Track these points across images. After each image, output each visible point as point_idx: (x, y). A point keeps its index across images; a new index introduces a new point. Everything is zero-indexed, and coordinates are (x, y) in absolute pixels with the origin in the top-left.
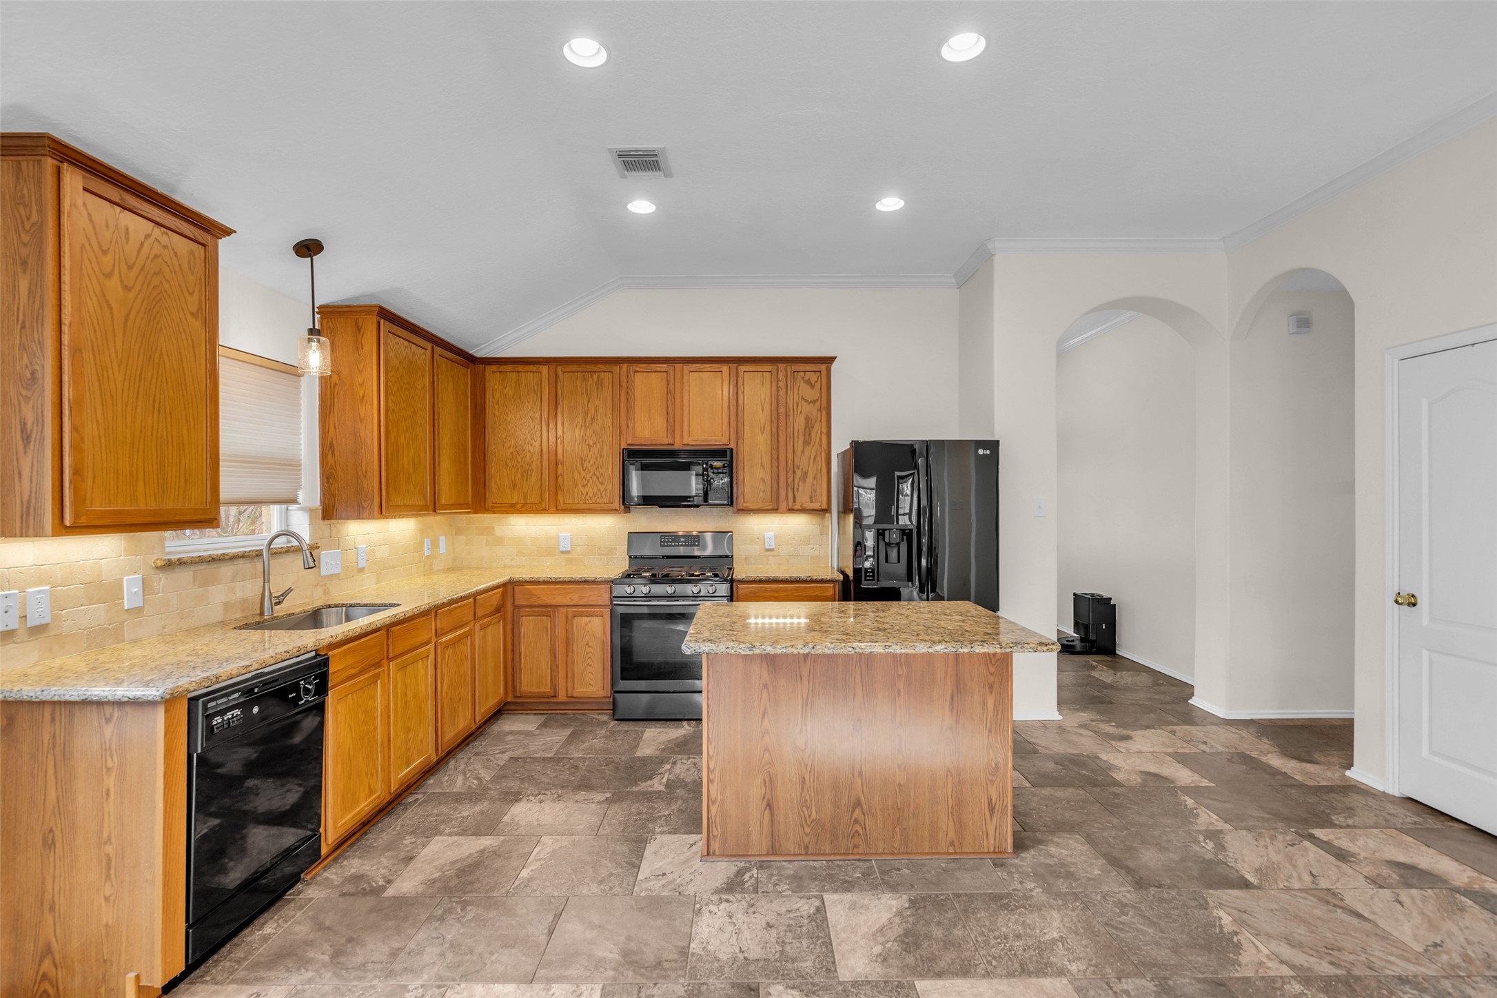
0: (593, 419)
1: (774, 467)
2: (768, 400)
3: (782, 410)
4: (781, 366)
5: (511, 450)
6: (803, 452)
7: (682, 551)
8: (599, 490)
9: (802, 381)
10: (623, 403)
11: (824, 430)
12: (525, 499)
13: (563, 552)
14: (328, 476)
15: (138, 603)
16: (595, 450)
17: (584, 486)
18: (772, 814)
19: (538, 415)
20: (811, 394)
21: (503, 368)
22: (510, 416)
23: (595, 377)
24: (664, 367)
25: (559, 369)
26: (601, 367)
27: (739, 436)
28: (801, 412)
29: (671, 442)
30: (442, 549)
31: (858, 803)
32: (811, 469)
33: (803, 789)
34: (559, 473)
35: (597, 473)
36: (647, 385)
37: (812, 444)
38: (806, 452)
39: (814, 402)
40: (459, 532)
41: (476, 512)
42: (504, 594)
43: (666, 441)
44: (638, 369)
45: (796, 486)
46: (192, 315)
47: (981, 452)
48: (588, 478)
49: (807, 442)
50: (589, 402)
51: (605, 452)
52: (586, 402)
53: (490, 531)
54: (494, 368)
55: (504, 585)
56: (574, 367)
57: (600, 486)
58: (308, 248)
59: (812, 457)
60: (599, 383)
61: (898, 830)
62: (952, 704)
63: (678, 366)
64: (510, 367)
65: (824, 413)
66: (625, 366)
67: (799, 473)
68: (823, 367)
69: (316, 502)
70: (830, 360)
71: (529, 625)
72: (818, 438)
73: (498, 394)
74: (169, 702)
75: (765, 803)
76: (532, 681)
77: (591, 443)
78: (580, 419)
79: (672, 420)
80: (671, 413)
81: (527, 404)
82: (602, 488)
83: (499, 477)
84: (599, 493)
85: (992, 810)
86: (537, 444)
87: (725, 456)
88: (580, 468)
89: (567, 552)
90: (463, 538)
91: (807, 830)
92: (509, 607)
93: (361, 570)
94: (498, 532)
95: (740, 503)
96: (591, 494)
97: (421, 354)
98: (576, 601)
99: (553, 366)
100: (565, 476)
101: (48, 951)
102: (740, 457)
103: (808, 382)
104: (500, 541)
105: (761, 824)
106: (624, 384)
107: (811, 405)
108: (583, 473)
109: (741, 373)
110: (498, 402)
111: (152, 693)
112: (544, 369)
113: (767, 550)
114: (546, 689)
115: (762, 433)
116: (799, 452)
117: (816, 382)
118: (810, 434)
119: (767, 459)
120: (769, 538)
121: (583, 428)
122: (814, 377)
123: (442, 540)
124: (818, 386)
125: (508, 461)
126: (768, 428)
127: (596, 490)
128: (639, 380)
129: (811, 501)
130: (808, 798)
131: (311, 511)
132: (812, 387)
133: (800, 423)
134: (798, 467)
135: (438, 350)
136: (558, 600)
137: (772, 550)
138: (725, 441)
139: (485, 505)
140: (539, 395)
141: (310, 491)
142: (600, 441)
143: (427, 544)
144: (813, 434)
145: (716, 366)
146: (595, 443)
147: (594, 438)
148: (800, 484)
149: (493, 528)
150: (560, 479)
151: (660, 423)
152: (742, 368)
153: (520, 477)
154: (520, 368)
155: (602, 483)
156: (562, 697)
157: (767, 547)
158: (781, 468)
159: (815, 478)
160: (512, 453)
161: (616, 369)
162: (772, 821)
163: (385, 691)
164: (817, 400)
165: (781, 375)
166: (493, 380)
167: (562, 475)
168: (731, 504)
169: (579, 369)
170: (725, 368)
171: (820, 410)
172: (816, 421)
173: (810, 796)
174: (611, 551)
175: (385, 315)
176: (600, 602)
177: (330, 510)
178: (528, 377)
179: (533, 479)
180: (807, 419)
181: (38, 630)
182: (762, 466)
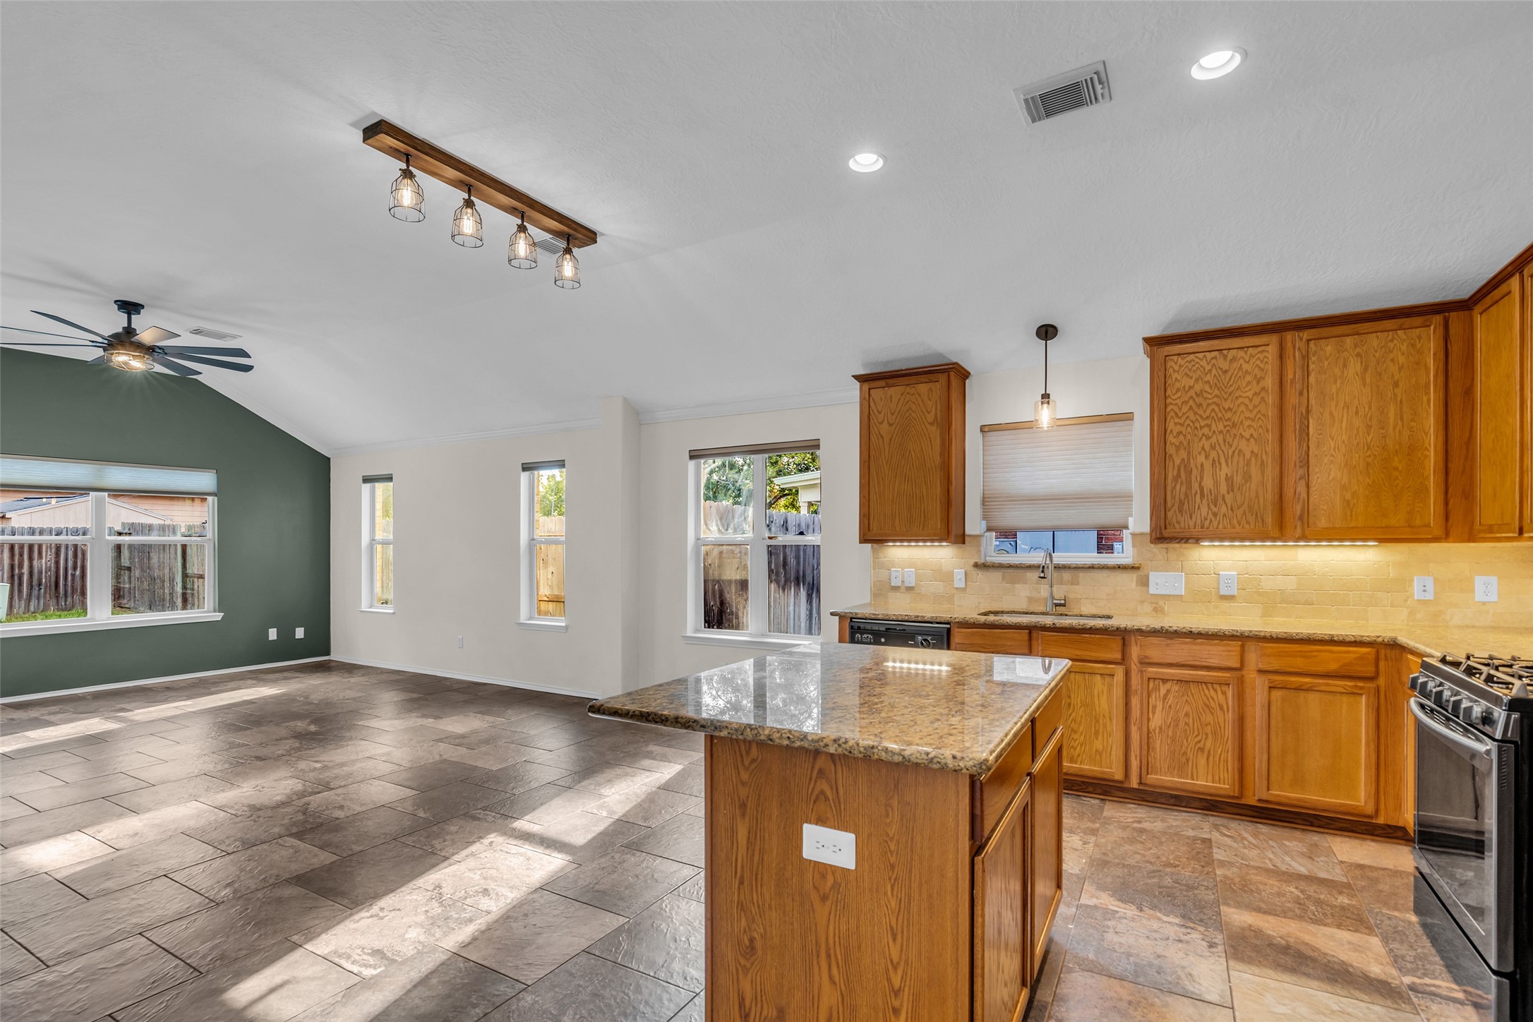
15: (963, 585)
21: (1485, 303)
22: (1492, 378)
30: (1486, 595)
42: (1376, 660)
46: (930, 424)
54: (1479, 306)
64: (1489, 299)
73: (1484, 348)
81: (1504, 354)
93: (1227, 598)
110: (1484, 361)
112: (1514, 284)
123: (1486, 583)
131: (1133, 535)
143: (1422, 584)
154: (1496, 295)
166: (1481, 326)
175: (1158, 341)
178: (1504, 304)
181: (910, 589)
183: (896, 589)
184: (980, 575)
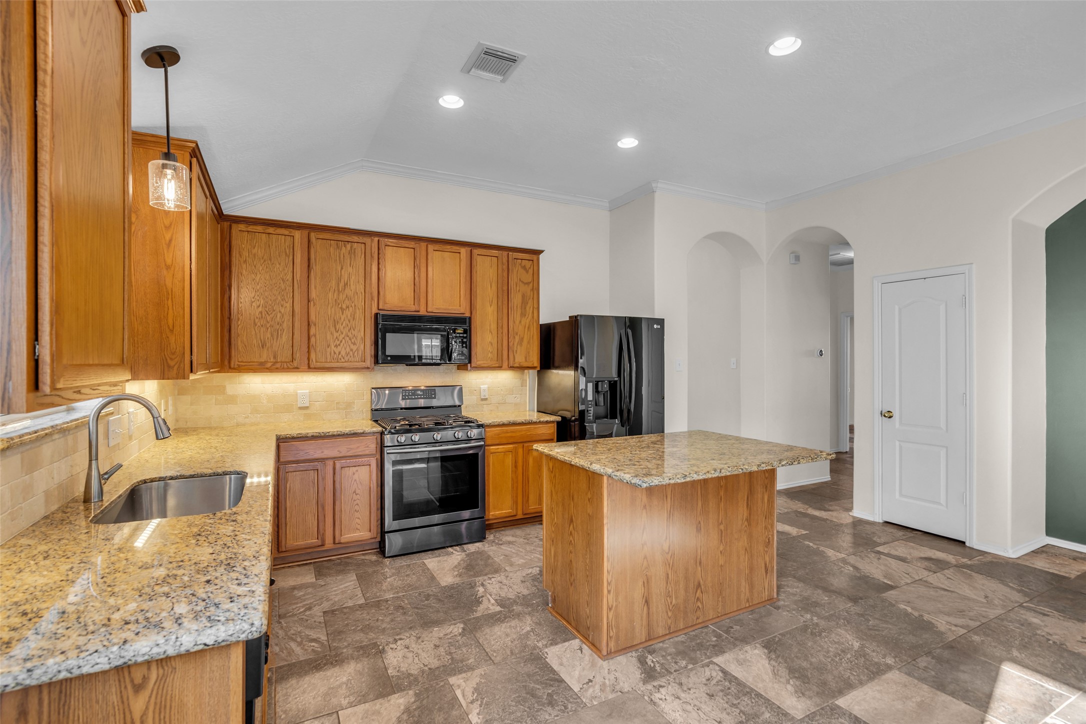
0: (346, 285)
1: (500, 333)
2: (495, 279)
3: (505, 288)
4: (504, 253)
5: (260, 309)
6: (520, 322)
7: (422, 403)
8: (352, 350)
9: (520, 267)
10: (374, 273)
11: (536, 306)
12: (275, 357)
13: (301, 408)
16: (348, 313)
17: (336, 346)
18: (648, 608)
19: (290, 277)
20: (528, 278)
21: (251, 228)
22: (259, 276)
23: (349, 246)
24: (412, 244)
25: (313, 235)
26: (355, 238)
27: (474, 307)
28: (519, 291)
29: (417, 309)
31: (699, 585)
32: (526, 336)
33: (667, 583)
34: (312, 333)
35: (350, 334)
36: (397, 258)
37: (527, 316)
38: (523, 323)
39: (528, 283)
43: (413, 308)
44: (389, 243)
45: (515, 349)
47: (655, 326)
48: (341, 338)
49: (523, 315)
50: (342, 268)
51: (357, 315)
52: (339, 268)
53: (221, 390)
54: (242, 227)
56: (328, 235)
57: (352, 346)
58: (161, 57)
59: (527, 326)
60: (352, 252)
61: (720, 599)
62: (748, 502)
63: (423, 245)
64: (259, 228)
65: (535, 292)
66: (376, 239)
67: (517, 338)
68: (535, 257)
70: (538, 252)
71: (294, 480)
72: (531, 312)
73: (245, 254)
75: (644, 601)
76: (298, 533)
77: (344, 306)
78: (333, 284)
79: (420, 290)
80: (418, 284)
81: (278, 265)
82: (354, 348)
83: (246, 336)
84: (351, 353)
85: (766, 571)
86: (288, 305)
87: (466, 323)
88: (333, 329)
89: (307, 408)
90: (187, 398)
91: (670, 614)
94: (231, 391)
95: (475, 362)
96: (343, 353)
97: (205, 203)
99: (306, 231)
100: (318, 336)
102: (473, 325)
103: (524, 268)
104: (232, 400)
105: (642, 617)
106: (375, 255)
107: (526, 286)
108: (336, 335)
109: (474, 256)
110: (245, 261)
112: (297, 234)
113: (482, 400)
114: (314, 541)
115: (491, 306)
116: (517, 322)
117: (530, 268)
118: (525, 308)
119: (494, 327)
120: (484, 390)
121: (336, 292)
122: (528, 264)
124: (531, 271)
125: (257, 320)
126: (495, 301)
127: (348, 349)
128: (389, 253)
129: (526, 361)
130: (670, 589)
132: (527, 272)
133: (518, 299)
134: (517, 334)
135: (211, 201)
137: (486, 399)
138: (462, 311)
139: (229, 362)
140: (291, 257)
142: (353, 305)
144: (528, 308)
145: (455, 248)
146: (347, 307)
147: (347, 302)
148: (519, 347)
149: (224, 387)
150: (313, 340)
151: (407, 292)
152: (476, 251)
153: (269, 336)
154: (271, 230)
155: (354, 344)
156: (329, 544)
157: (483, 397)
158: (504, 334)
159: (529, 343)
160: (261, 313)
161: (367, 240)
162: (648, 613)
164: (530, 282)
165: (505, 260)
166: (238, 238)
167: (315, 335)
168: (468, 362)
169: (332, 238)
170: (463, 250)
171: (532, 290)
172: (530, 299)
173: (672, 587)
176: (367, 452)
178: (280, 240)
179: (284, 338)
180: (523, 296)
182: (491, 332)
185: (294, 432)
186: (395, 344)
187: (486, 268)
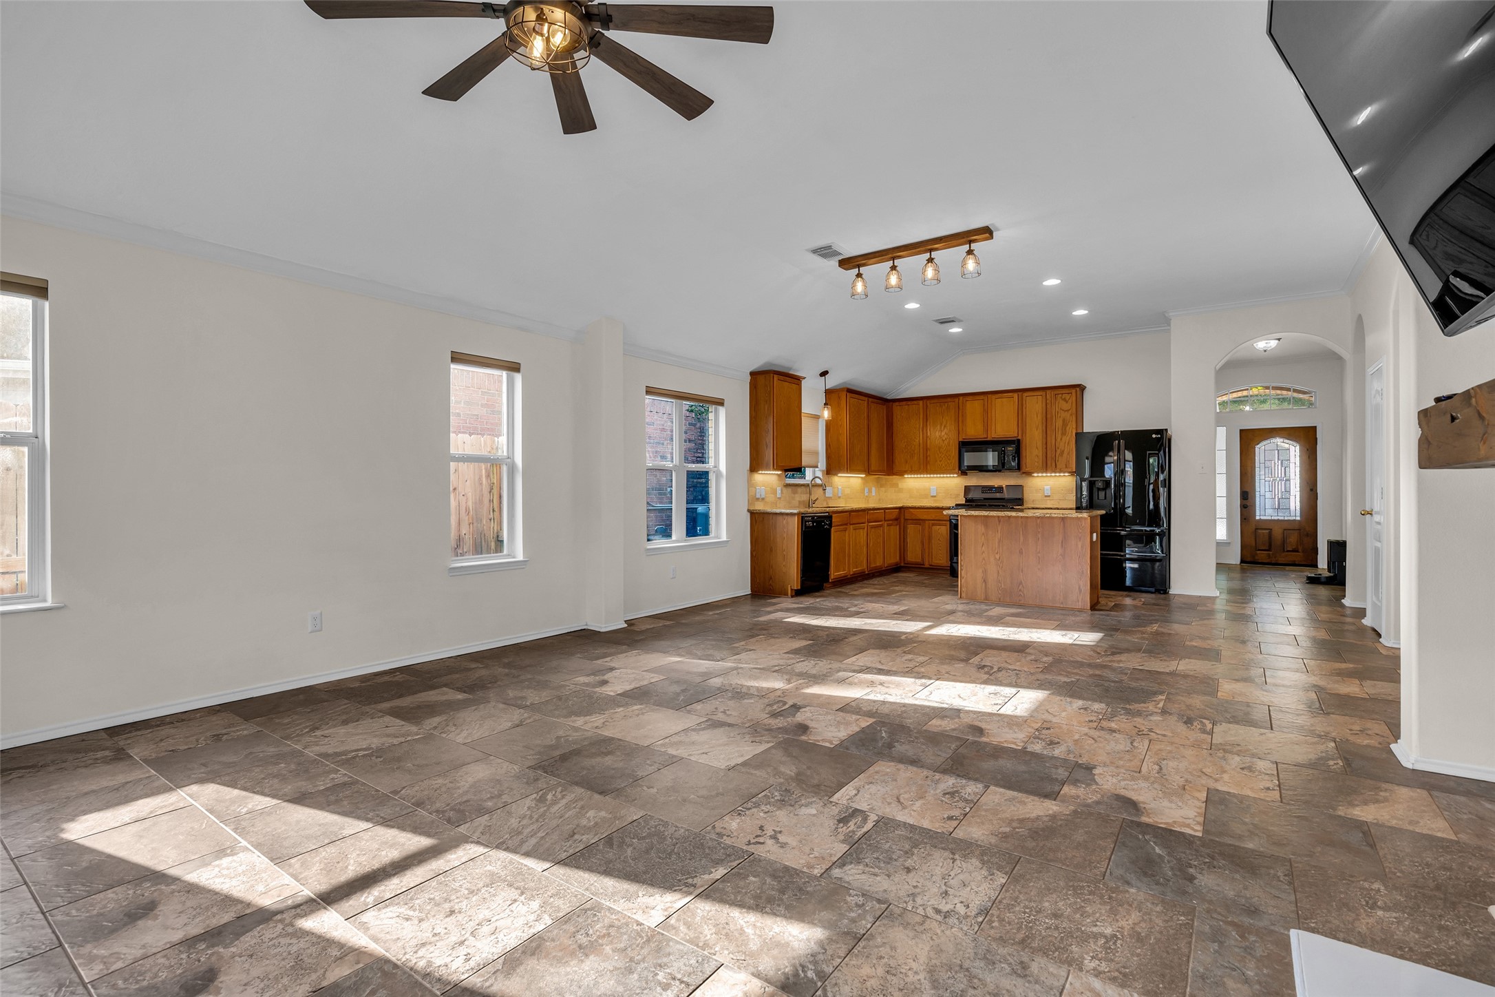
0: (945, 427)
1: (1044, 448)
2: (1040, 411)
3: (1049, 416)
4: (1048, 392)
5: (905, 444)
7: (994, 495)
8: (948, 463)
9: (1061, 399)
10: (960, 419)
11: (1074, 426)
12: (912, 467)
13: (932, 496)
14: (828, 457)
15: (780, 496)
16: (946, 442)
17: (940, 461)
19: (918, 424)
20: (1065, 407)
21: (901, 403)
22: (904, 426)
23: (946, 405)
24: (982, 397)
25: (928, 403)
26: (949, 400)
27: (1024, 432)
28: (1060, 417)
29: (985, 437)
30: (874, 494)
32: (1066, 449)
34: (928, 454)
35: (947, 454)
36: (974, 407)
37: (1067, 435)
38: (1062, 439)
39: (1068, 410)
40: (882, 486)
41: (889, 475)
42: (900, 513)
43: (983, 436)
44: (968, 399)
45: (1057, 459)
47: (1154, 436)
48: (942, 457)
49: (1063, 434)
50: (943, 417)
51: (951, 444)
52: (941, 418)
53: (896, 485)
54: (897, 404)
55: (900, 508)
56: (935, 401)
57: (948, 461)
58: (824, 374)
59: (1067, 442)
60: (948, 408)
62: (1062, 546)
63: (989, 396)
64: (904, 403)
65: (1074, 417)
66: (961, 398)
67: (1058, 451)
68: (1079, 391)
69: (825, 468)
70: (1083, 386)
71: (911, 529)
72: (1070, 431)
73: (899, 417)
74: (798, 514)
75: (983, 580)
76: (913, 556)
77: (944, 439)
78: (939, 427)
79: (987, 425)
80: (986, 422)
81: (913, 420)
83: (899, 457)
84: (948, 465)
85: (1080, 591)
86: (917, 441)
87: (1017, 444)
88: (938, 452)
89: (934, 496)
90: (883, 489)
92: (902, 520)
93: (839, 497)
94: (900, 486)
95: (1024, 469)
96: (943, 465)
97: (864, 403)
98: (933, 517)
99: (925, 401)
100: (931, 454)
101: (771, 578)
102: (1024, 443)
103: (1065, 400)
104: (901, 491)
106: (961, 407)
107: (1066, 412)
108: (940, 454)
109: (1024, 397)
110: (899, 421)
111: (795, 511)
112: (921, 402)
113: (1046, 496)
114: (919, 560)
115: (1037, 430)
116: (1059, 440)
117: (1074, 399)
118: (1065, 429)
119: (1040, 444)
120: (1046, 489)
121: (940, 430)
122: (1067, 397)
123: (873, 489)
124: (1074, 402)
125: (904, 450)
126: (1041, 427)
127: (946, 463)
128: (969, 405)
129: (1066, 467)
131: (823, 471)
132: (1067, 402)
133: (1059, 423)
134: (1058, 448)
135: (870, 399)
136: (925, 517)
137: (1048, 496)
138: (1015, 435)
139: (892, 471)
140: (918, 416)
141: (822, 464)
142: (949, 438)
143: (866, 490)
144: (1068, 428)
145: (1009, 395)
146: (946, 439)
147: (946, 436)
148: (1059, 457)
149: (896, 483)
150: (928, 458)
151: (980, 427)
152: (1026, 394)
153: (909, 455)
154: (909, 403)
155: (949, 458)
156: (927, 565)
157: (1045, 494)
158: (1048, 449)
159: (1068, 454)
161: (957, 400)
163: (849, 535)
164: (1070, 410)
165: (1048, 397)
166: (897, 409)
167: (929, 456)
168: (1019, 468)
169: (938, 402)
170: (1016, 395)
171: (1071, 415)
172: (1069, 422)
174: (957, 496)
175: (850, 391)
176: (945, 518)
177: (830, 471)
178: (913, 407)
179: (916, 456)
180: (1064, 421)
181: (763, 499)
182: (1037, 448)
183: (758, 499)
184: (785, 490)
185: (910, 505)
186: (970, 459)
187: (1035, 406)
